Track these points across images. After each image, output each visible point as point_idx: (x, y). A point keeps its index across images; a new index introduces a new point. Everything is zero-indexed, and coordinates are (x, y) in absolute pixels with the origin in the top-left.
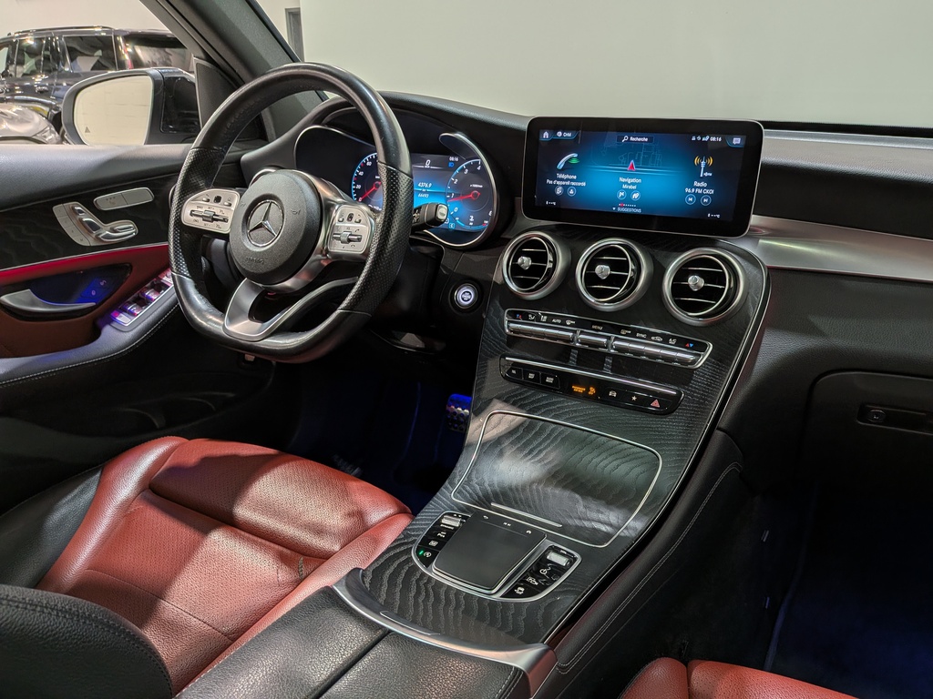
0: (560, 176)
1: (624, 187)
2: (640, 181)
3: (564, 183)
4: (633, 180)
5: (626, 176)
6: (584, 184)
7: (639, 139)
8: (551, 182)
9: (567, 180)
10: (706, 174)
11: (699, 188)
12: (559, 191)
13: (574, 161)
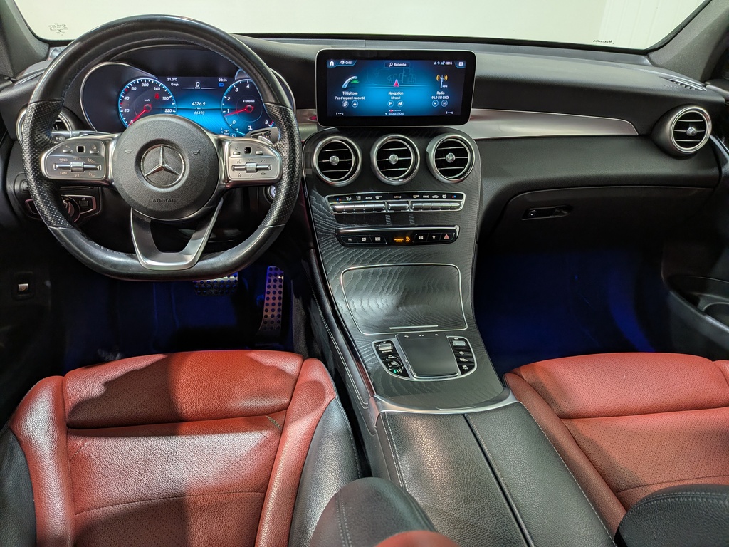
0: (345, 93)
1: (392, 98)
2: (402, 93)
3: (349, 98)
4: (398, 93)
5: (392, 91)
6: (363, 98)
7: (401, 65)
8: (338, 98)
9: (351, 96)
10: (444, 86)
11: (440, 95)
12: (345, 104)
13: (355, 82)
